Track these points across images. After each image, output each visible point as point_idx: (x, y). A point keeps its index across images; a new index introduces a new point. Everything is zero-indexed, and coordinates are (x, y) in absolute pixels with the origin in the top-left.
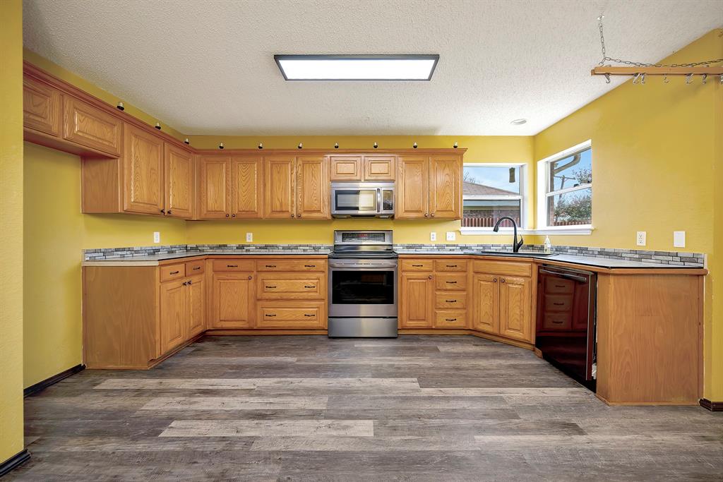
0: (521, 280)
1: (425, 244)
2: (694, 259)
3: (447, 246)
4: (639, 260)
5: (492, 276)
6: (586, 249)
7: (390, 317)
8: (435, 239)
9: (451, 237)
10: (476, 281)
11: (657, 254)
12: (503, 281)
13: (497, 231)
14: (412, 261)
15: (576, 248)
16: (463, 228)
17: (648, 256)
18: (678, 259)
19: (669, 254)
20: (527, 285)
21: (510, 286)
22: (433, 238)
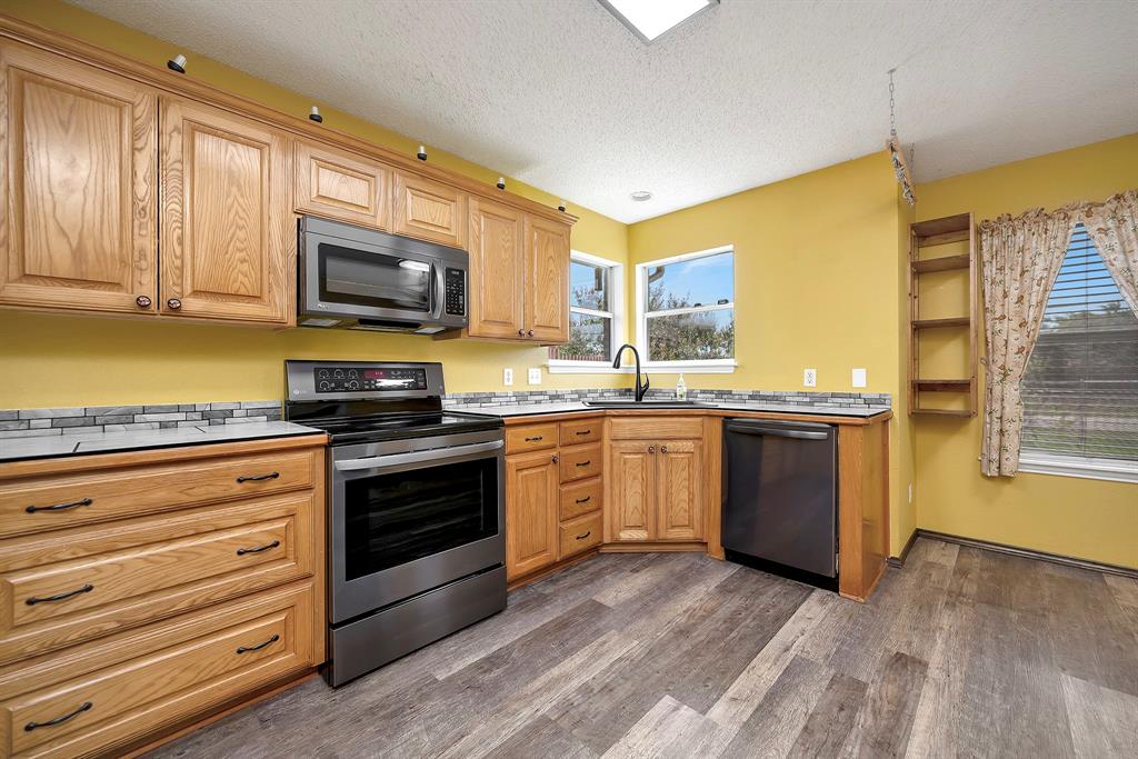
0: (689, 446)
1: (498, 392)
2: (880, 401)
3: (531, 394)
4: (811, 404)
5: (644, 443)
6: (730, 393)
7: (479, 573)
8: (511, 383)
9: (536, 379)
10: (616, 454)
11: (834, 396)
12: (664, 451)
13: (618, 367)
14: (524, 429)
15: (712, 392)
16: (552, 362)
17: (823, 398)
18: (862, 401)
19: (850, 396)
20: (697, 453)
21: (674, 456)
22: (508, 380)
